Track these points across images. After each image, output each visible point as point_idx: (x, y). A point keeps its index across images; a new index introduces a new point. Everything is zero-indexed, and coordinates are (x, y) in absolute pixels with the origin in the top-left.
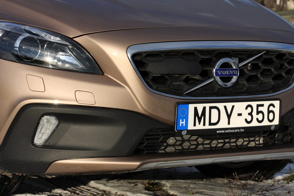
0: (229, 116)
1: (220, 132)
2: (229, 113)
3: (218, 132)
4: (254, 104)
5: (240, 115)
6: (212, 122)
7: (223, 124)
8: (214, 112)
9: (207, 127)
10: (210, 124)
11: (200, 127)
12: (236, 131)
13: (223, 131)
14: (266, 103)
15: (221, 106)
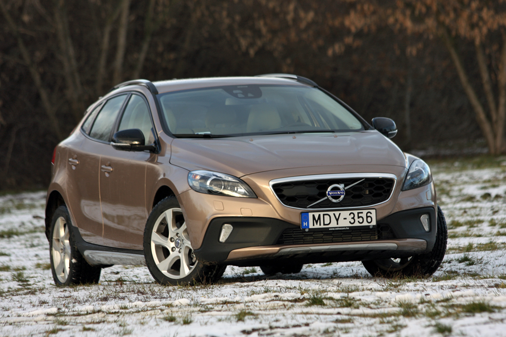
0: (337, 220)
1: (332, 229)
2: (337, 218)
3: (330, 229)
4: (356, 212)
5: (345, 219)
6: (325, 223)
7: (334, 224)
8: (327, 218)
9: (322, 226)
10: (324, 224)
11: (317, 226)
12: (343, 229)
13: (334, 229)
14: (365, 212)
15: (331, 213)
